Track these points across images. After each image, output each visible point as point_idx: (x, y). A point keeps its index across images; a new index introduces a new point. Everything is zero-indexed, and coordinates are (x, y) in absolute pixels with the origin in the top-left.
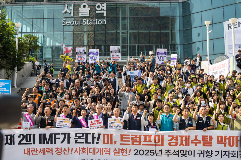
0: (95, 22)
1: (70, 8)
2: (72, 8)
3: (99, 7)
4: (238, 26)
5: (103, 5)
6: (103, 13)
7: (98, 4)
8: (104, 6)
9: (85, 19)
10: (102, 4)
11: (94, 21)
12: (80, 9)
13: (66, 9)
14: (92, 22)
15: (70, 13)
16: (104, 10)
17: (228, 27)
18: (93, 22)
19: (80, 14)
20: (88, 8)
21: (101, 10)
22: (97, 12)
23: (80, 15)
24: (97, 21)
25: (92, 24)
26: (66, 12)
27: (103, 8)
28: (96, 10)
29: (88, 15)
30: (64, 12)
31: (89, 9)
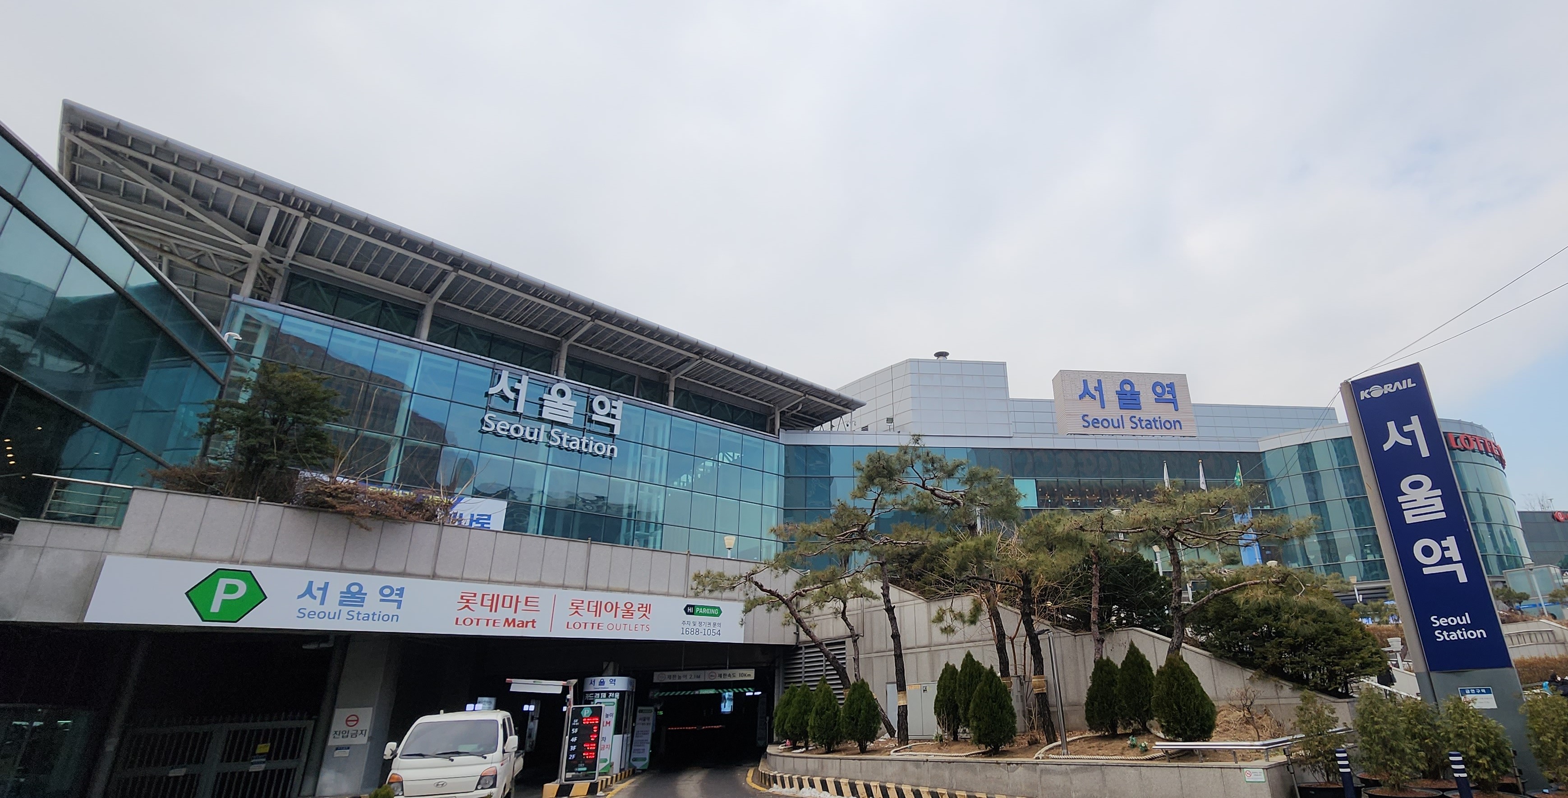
0: (587, 445)
3: (602, 404)
5: (614, 403)
6: (612, 427)
7: (601, 398)
8: (615, 408)
9: (560, 431)
10: (610, 400)
11: (584, 440)
12: (547, 397)
14: (578, 443)
16: (614, 416)
18: (581, 443)
19: (546, 410)
20: (571, 399)
21: (608, 415)
22: (595, 417)
23: (546, 414)
24: (591, 442)
25: (577, 447)
27: (613, 411)
28: (593, 412)
29: (570, 421)
31: (574, 403)
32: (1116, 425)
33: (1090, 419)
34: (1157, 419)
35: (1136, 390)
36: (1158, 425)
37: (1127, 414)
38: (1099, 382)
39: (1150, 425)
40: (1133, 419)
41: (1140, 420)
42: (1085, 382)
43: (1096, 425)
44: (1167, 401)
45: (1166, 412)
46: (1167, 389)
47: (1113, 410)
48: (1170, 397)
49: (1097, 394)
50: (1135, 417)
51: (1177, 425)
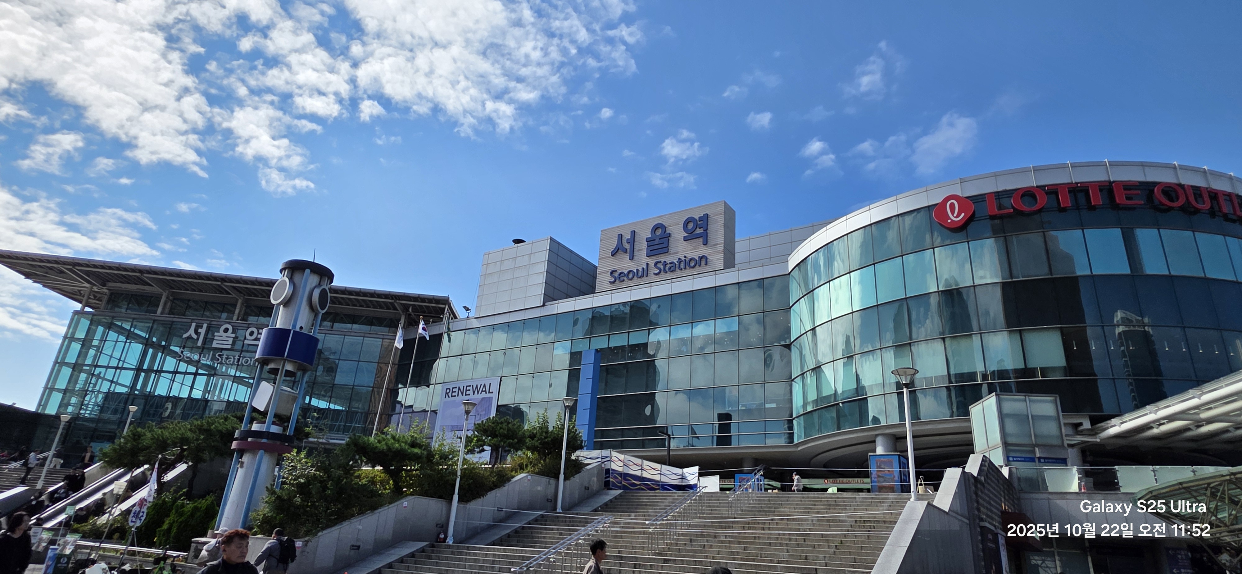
0: (238, 360)
1: (200, 330)
2: (202, 331)
3: (252, 334)
4: (456, 394)
5: (260, 331)
7: (253, 329)
9: (221, 354)
10: (258, 329)
11: (236, 358)
12: (216, 334)
13: (191, 332)
15: (198, 339)
17: (447, 393)
19: (215, 342)
20: (232, 333)
21: (255, 339)
22: (246, 342)
23: (215, 345)
24: (240, 358)
25: (231, 362)
26: (190, 337)
27: (259, 336)
28: (246, 339)
29: (229, 347)
30: (185, 336)
31: (233, 335)
32: (640, 274)
33: (616, 275)
34: (683, 259)
35: (668, 232)
36: (682, 266)
37: (652, 262)
38: (634, 233)
39: (672, 268)
40: (659, 265)
41: (665, 264)
42: (621, 236)
43: (622, 279)
44: (698, 236)
45: (693, 250)
46: (699, 223)
47: (643, 259)
48: (701, 231)
49: (627, 246)
50: (660, 262)
51: (703, 262)
